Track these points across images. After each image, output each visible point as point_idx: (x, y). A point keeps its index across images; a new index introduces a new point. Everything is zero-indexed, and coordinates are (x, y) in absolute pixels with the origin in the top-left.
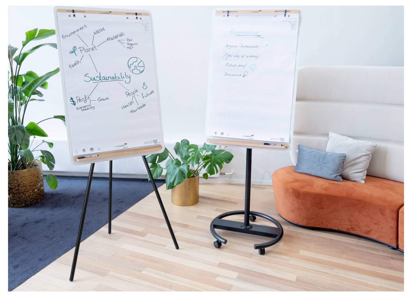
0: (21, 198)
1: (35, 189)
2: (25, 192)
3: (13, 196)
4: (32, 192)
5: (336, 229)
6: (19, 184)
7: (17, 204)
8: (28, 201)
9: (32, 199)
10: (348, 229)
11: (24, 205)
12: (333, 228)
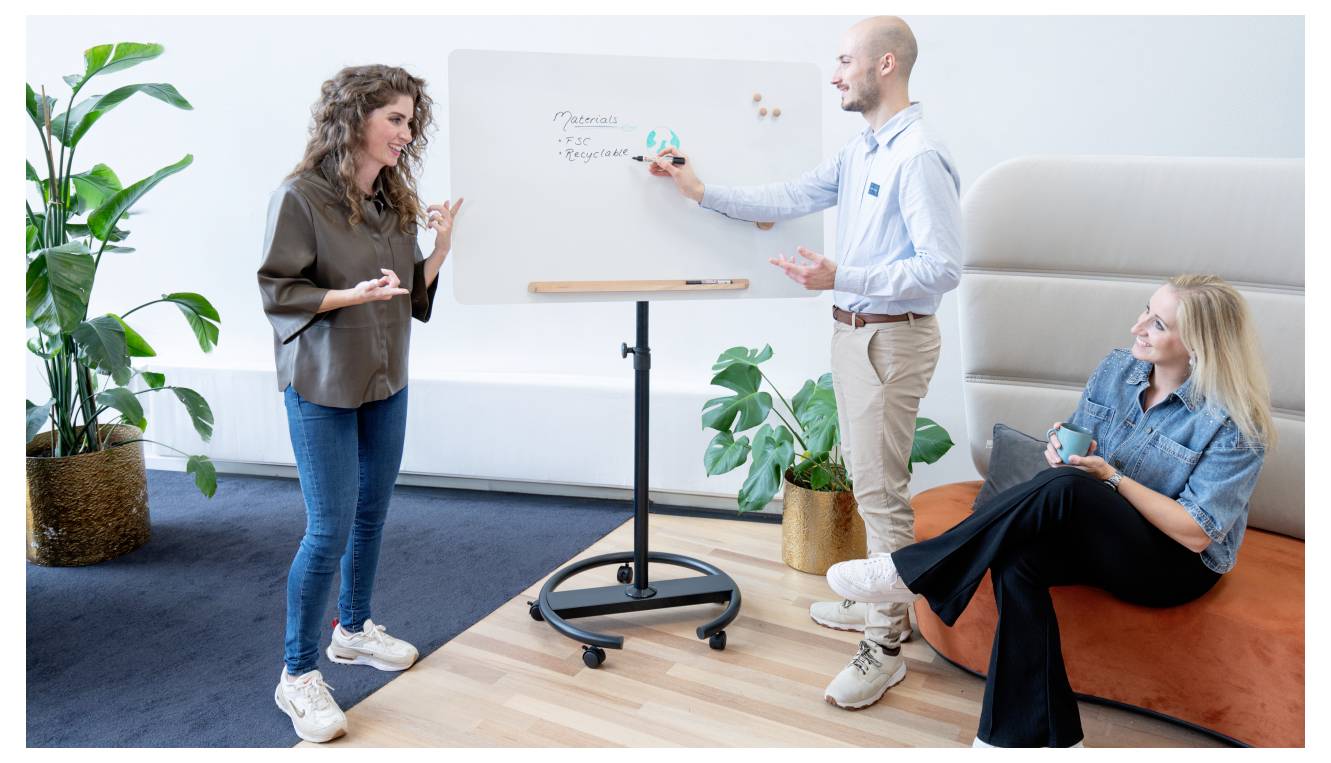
0: (93, 534)
1: (132, 507)
2: (106, 516)
3: (69, 533)
4: (126, 515)
5: (1108, 696)
6: (89, 496)
7: (83, 554)
8: (114, 544)
9: (124, 536)
10: (1148, 702)
11: (101, 555)
12: (1098, 695)
